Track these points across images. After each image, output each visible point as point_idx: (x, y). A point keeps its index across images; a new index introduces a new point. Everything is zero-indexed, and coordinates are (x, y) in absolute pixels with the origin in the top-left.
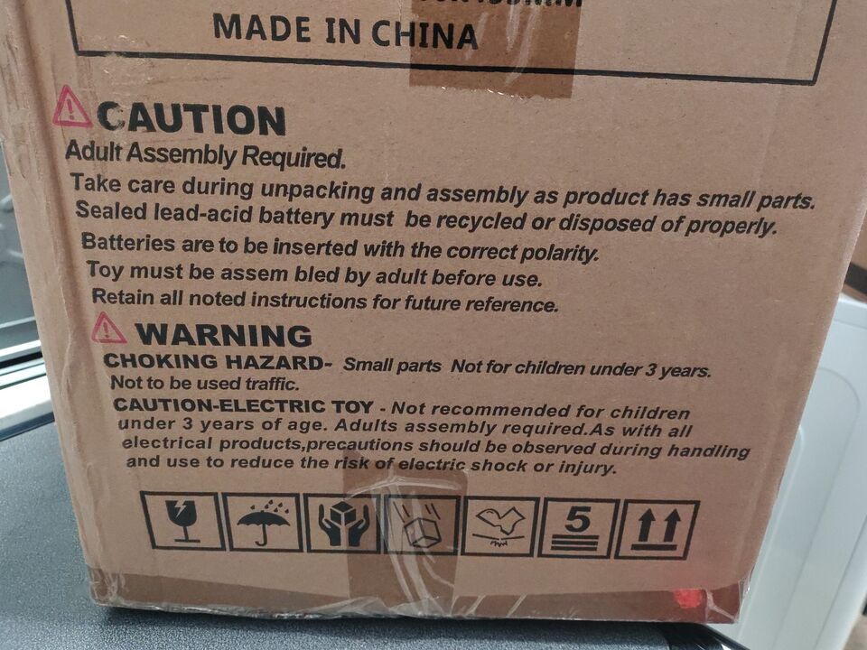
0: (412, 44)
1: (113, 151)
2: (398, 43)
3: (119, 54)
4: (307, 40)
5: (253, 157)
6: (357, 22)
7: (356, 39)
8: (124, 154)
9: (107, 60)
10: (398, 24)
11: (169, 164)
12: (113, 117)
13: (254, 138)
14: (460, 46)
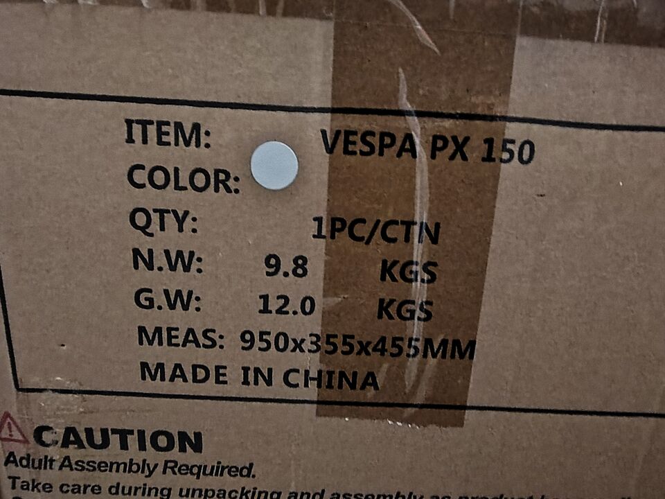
0: (319, 386)
1: (48, 462)
2: (306, 385)
3: (54, 391)
4: (225, 382)
5: (172, 468)
6: (270, 370)
7: (269, 382)
8: (56, 465)
9: (44, 395)
10: (307, 372)
11: (97, 473)
12: (47, 436)
13: (175, 454)
14: (363, 388)
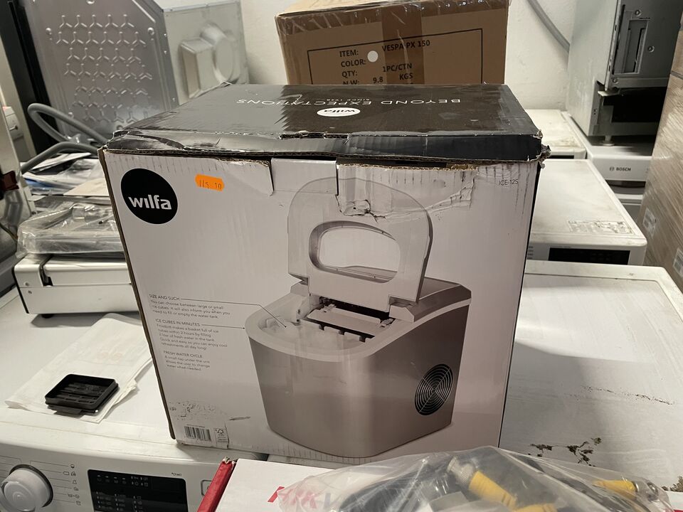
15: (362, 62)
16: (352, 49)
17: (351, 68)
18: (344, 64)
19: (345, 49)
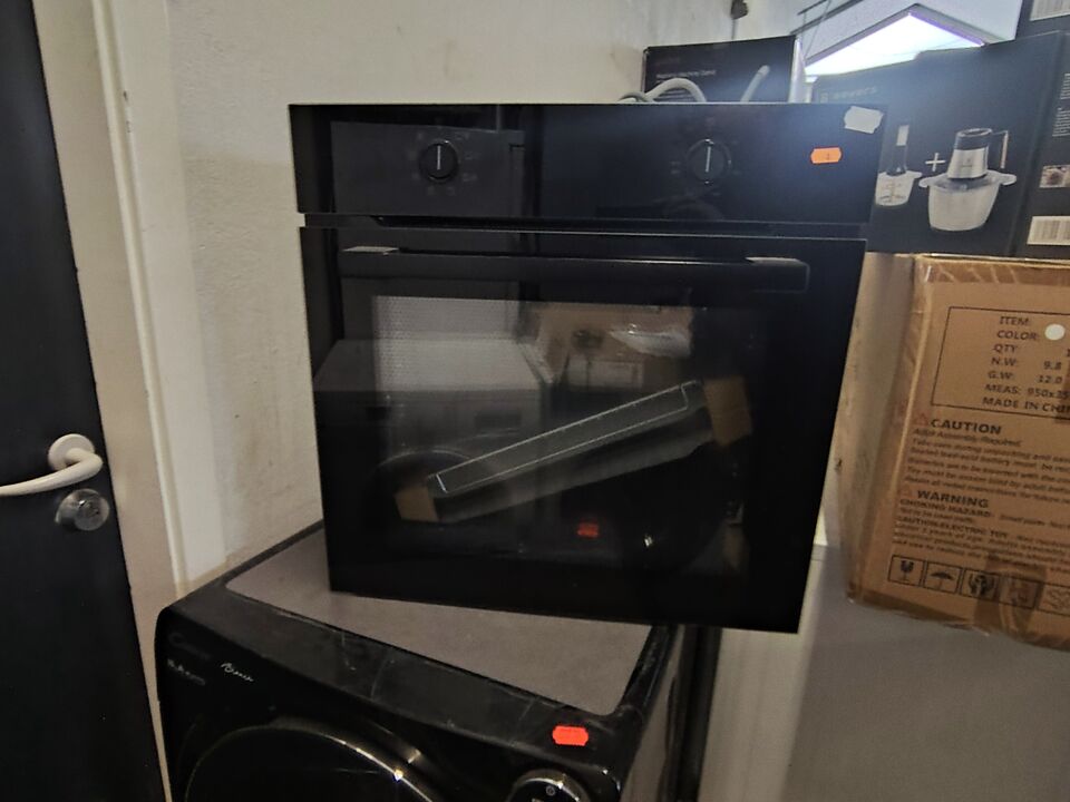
0: (1058, 411)
1: (933, 433)
2: (1052, 411)
3: (946, 406)
4: (1017, 407)
6: (1037, 404)
7: (1036, 408)
8: (936, 435)
10: (1053, 405)
11: (952, 439)
12: (936, 423)
13: (988, 435)
15: (1033, 336)
16: (1024, 316)
17: (1012, 341)
18: (1001, 334)
19: (1012, 315)
